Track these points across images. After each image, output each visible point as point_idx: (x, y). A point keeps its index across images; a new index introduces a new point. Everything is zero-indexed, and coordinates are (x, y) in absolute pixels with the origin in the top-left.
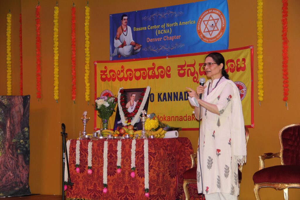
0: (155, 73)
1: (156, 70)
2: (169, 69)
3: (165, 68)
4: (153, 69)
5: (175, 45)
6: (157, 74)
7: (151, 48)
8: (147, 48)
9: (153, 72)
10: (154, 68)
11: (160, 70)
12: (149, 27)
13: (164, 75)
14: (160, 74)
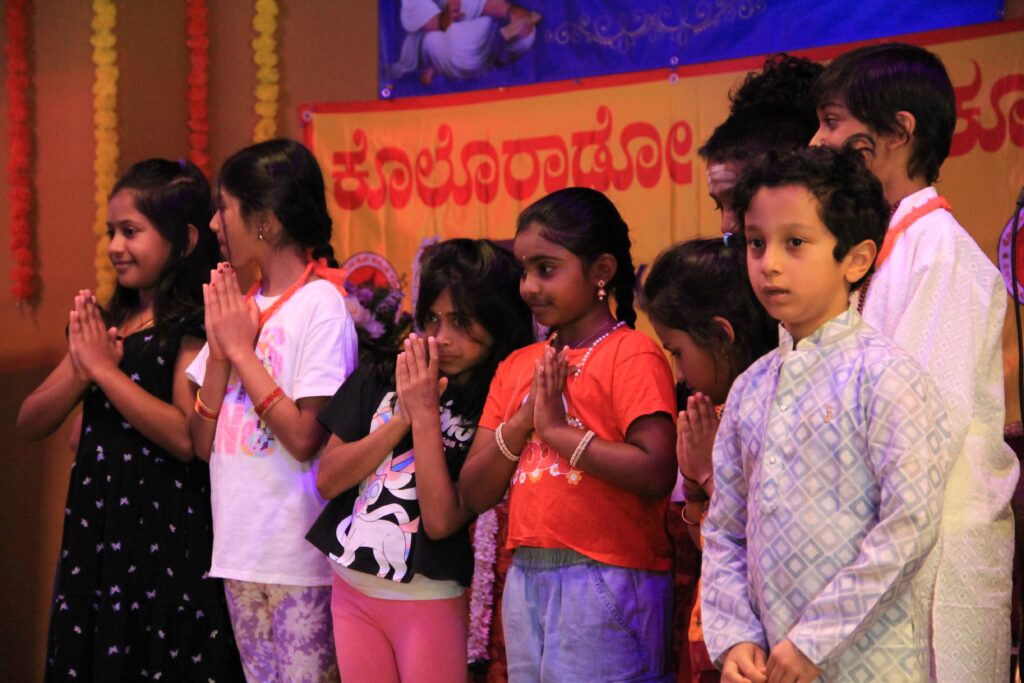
0: (609, 157)
1: (614, 143)
2: (681, 135)
4: (598, 138)
5: (715, 11)
6: (619, 164)
7: (590, 29)
8: (569, 30)
9: (603, 157)
10: (607, 133)
11: (636, 144)
13: (656, 171)
14: (639, 166)
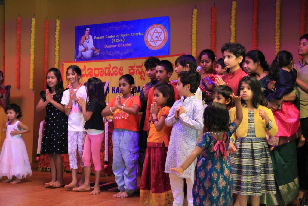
0: (110, 71)
1: (111, 69)
2: (121, 69)
3: (119, 68)
4: (109, 68)
5: (127, 51)
6: (112, 72)
7: (108, 53)
8: (105, 53)
9: (109, 71)
10: (110, 68)
11: (114, 70)
12: (107, 37)
13: (118, 73)
14: (115, 73)
